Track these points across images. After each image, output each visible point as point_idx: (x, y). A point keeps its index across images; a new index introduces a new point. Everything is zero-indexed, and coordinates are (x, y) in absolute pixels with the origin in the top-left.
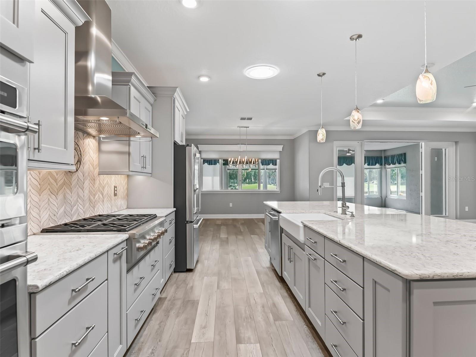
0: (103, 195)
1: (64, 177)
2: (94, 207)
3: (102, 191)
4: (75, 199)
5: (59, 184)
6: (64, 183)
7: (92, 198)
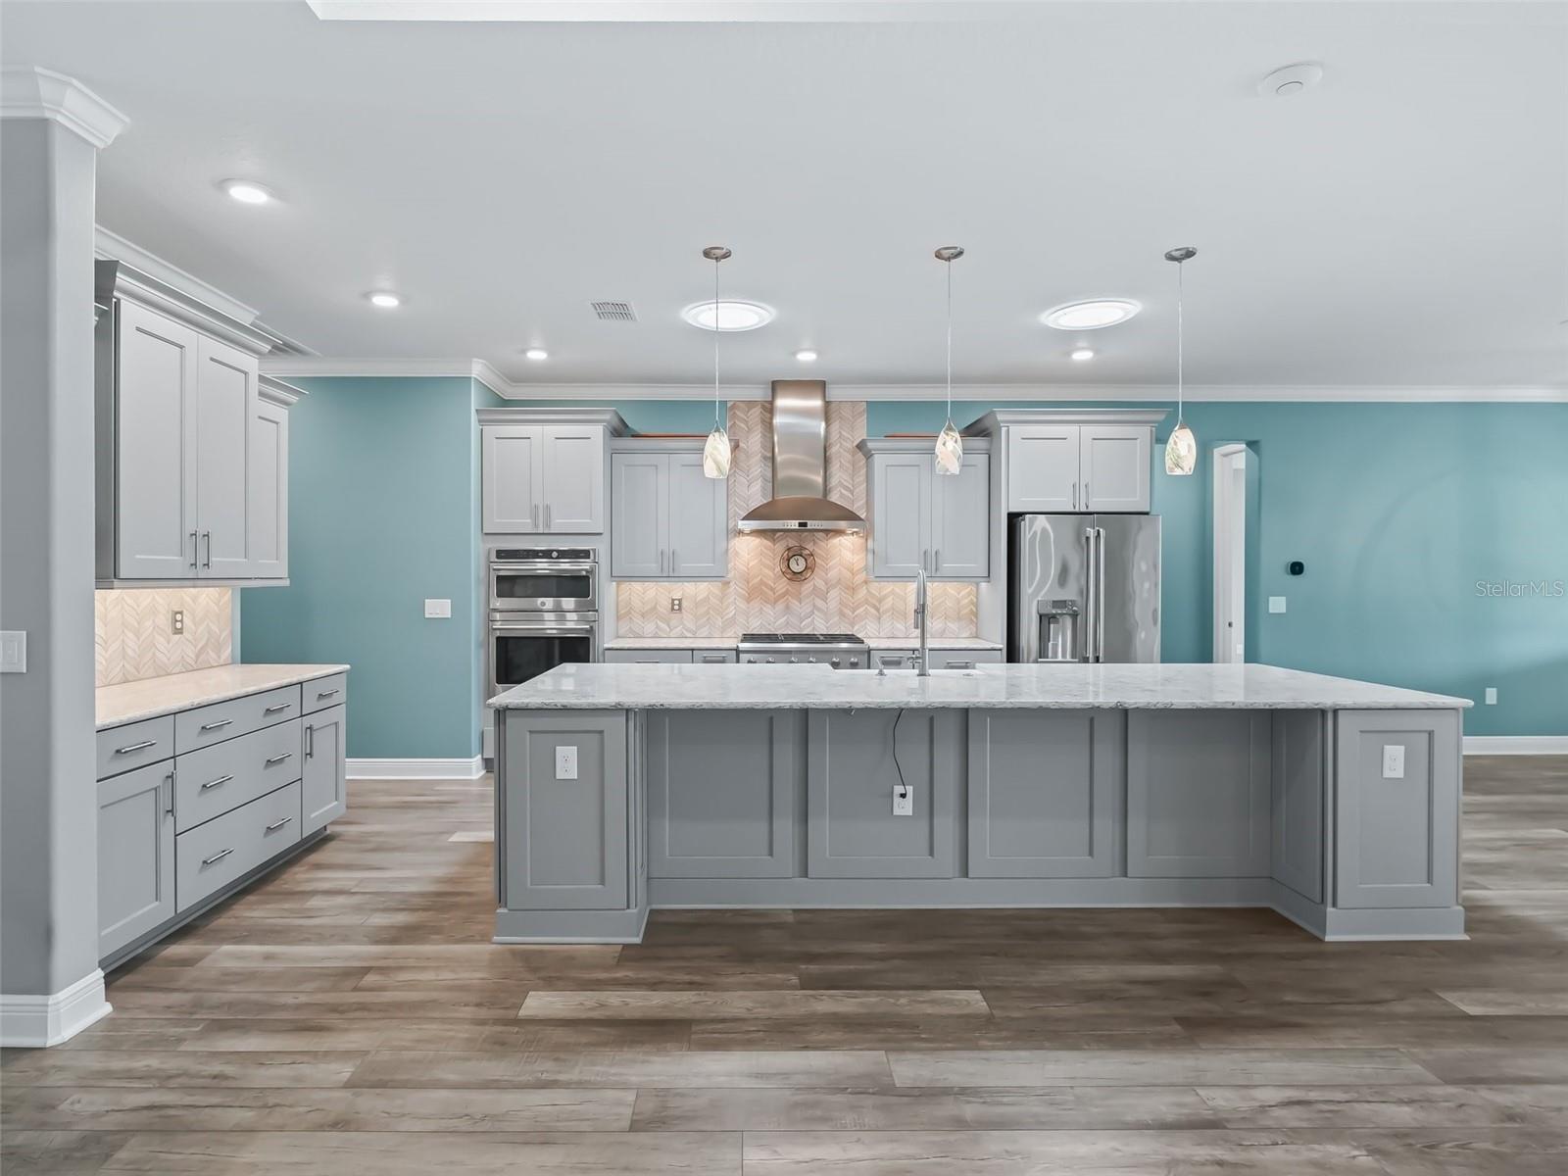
0: (878, 610)
1: (788, 586)
2: (853, 625)
3: (877, 604)
4: (808, 611)
5: (777, 594)
6: (787, 593)
7: (848, 612)
